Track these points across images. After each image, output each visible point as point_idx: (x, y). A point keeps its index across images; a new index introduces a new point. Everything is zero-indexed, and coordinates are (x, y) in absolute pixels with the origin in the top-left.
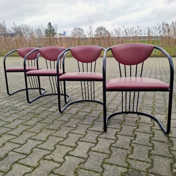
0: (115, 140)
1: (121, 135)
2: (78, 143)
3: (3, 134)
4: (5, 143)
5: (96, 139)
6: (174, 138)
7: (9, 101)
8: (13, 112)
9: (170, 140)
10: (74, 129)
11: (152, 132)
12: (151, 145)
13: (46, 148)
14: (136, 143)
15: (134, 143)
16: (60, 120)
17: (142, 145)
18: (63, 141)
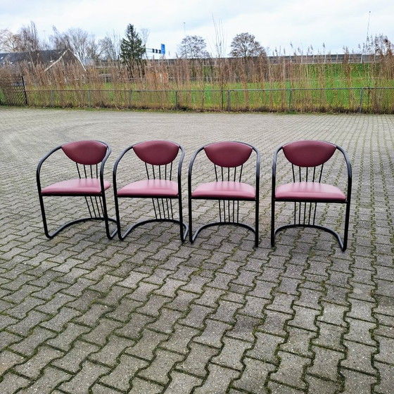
0: (239, 371)
1: (253, 358)
2: (173, 374)
3: (40, 345)
4: (43, 369)
5: (206, 368)
6: (349, 369)
7: (48, 256)
8: (56, 287)
9: (341, 374)
10: (166, 337)
11: (310, 354)
12: (303, 385)
13: (115, 386)
14: (278, 379)
15: (273, 381)
16: (143, 314)
17: (287, 385)
18: (146, 368)
